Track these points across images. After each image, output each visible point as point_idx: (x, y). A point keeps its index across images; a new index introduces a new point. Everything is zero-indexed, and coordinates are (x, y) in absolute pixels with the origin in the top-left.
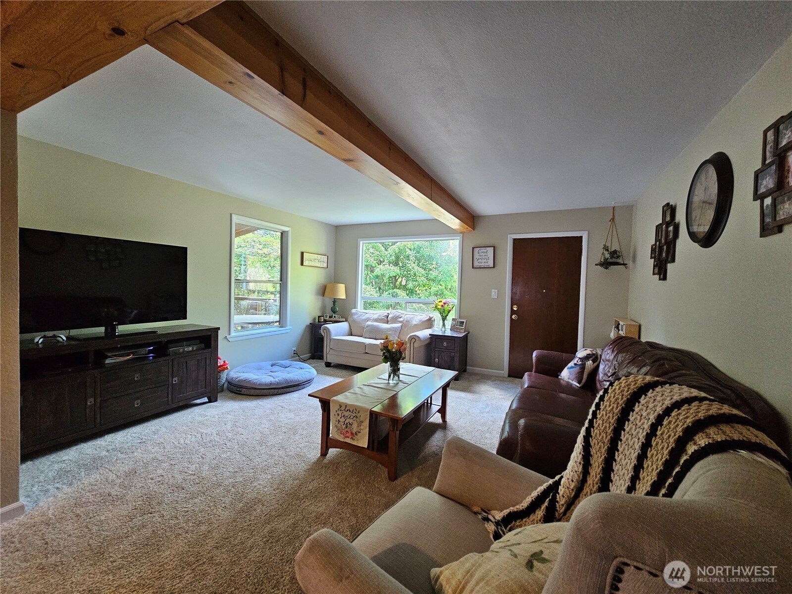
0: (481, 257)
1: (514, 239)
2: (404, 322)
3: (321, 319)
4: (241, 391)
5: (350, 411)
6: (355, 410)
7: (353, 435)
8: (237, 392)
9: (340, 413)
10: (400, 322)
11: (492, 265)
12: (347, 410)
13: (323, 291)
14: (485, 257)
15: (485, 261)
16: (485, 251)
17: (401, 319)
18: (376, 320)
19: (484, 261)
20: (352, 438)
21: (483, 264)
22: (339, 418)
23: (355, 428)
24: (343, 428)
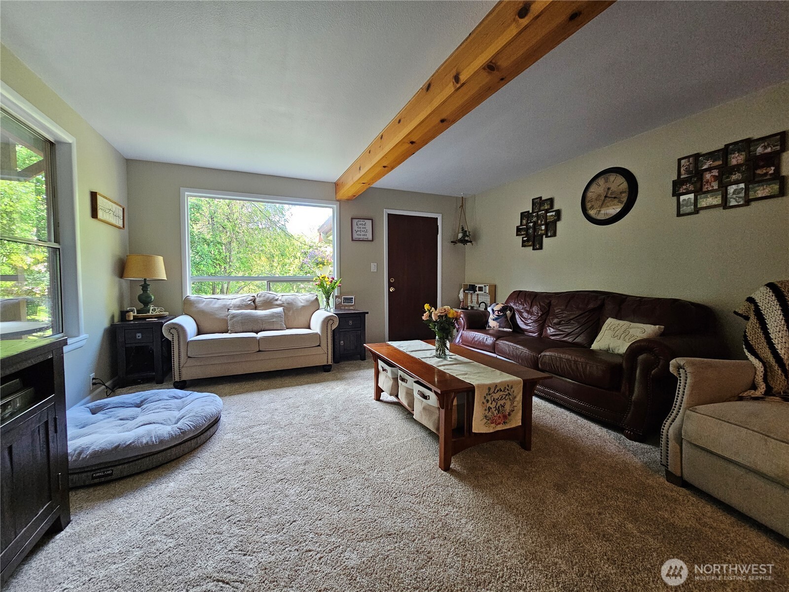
0: (360, 229)
1: (388, 214)
2: (285, 305)
3: (129, 316)
4: (111, 474)
5: (501, 390)
6: (507, 388)
7: (506, 418)
8: (96, 481)
9: (488, 398)
10: (280, 306)
11: (370, 238)
12: (498, 391)
13: (121, 268)
14: (364, 229)
15: (364, 233)
16: (364, 223)
17: (279, 302)
18: (240, 307)
19: (362, 233)
20: (504, 422)
21: (362, 237)
22: (489, 405)
23: (508, 408)
24: (495, 414)
